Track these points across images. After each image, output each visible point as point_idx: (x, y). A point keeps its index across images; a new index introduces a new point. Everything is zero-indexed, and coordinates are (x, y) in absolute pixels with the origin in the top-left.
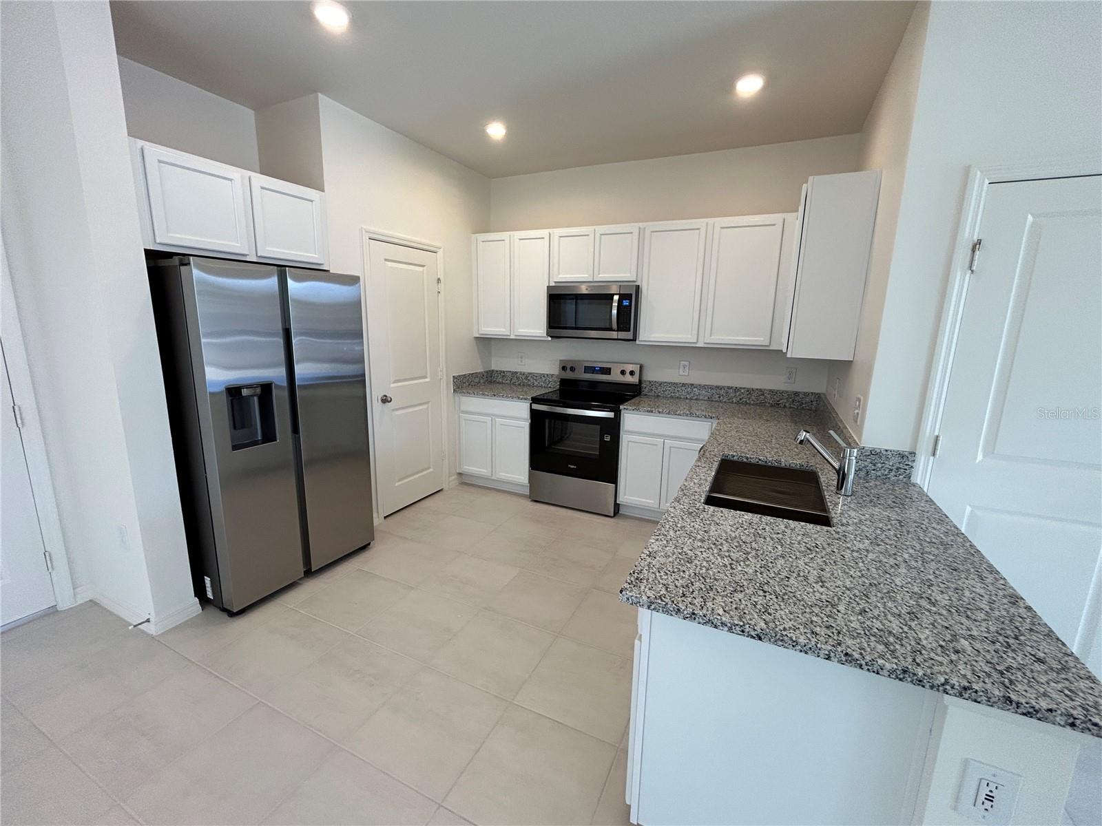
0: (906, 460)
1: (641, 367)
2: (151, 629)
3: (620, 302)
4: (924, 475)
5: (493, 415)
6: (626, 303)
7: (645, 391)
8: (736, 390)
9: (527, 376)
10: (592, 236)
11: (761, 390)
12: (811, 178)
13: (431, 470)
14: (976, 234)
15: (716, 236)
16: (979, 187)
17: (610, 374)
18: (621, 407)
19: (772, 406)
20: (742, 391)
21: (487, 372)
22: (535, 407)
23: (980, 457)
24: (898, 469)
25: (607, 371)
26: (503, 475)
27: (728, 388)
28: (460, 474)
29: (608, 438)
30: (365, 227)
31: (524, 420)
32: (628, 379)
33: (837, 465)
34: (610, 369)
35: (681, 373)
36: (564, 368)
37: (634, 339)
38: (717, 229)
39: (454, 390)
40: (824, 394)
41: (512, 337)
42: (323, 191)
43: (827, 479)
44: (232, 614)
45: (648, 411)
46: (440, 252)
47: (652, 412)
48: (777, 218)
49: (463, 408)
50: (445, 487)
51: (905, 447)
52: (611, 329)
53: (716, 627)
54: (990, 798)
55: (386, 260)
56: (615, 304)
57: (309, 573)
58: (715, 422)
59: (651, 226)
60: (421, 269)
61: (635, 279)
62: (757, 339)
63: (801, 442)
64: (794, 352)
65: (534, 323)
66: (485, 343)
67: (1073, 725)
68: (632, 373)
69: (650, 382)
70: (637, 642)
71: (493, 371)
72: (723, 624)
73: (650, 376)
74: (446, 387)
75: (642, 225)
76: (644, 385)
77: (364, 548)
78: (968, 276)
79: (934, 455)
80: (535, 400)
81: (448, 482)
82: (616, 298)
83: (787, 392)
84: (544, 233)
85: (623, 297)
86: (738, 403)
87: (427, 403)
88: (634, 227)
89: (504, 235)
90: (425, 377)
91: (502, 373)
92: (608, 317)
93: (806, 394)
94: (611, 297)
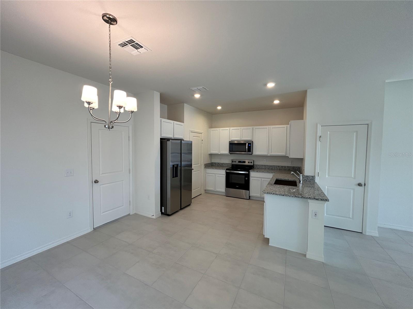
0: (313, 177)
1: (253, 161)
2: (154, 217)
3: (248, 145)
4: (317, 180)
5: (215, 174)
6: (250, 145)
7: (255, 167)
8: (279, 166)
9: (222, 164)
10: (240, 130)
11: (285, 166)
12: (291, 121)
13: (199, 188)
14: (320, 134)
15: (271, 130)
16: (319, 127)
17: (245, 163)
18: (250, 171)
19: (288, 170)
20: (280, 167)
21: (211, 163)
22: (227, 171)
23: (327, 176)
24: (312, 179)
25: (245, 162)
26: (218, 190)
28: (205, 190)
29: (247, 179)
30: (190, 130)
31: (224, 175)
32: (250, 164)
33: (299, 178)
34: (245, 161)
35: (264, 162)
36: (233, 162)
37: (252, 154)
38: (271, 128)
39: (205, 168)
40: (301, 167)
41: (219, 154)
42: (184, 123)
43: (298, 181)
44: (169, 215)
45: (257, 172)
46: (203, 133)
47: (258, 172)
48: (285, 126)
49: (207, 172)
50: (202, 193)
51: (313, 175)
52: (246, 152)
53: (277, 195)
54: (316, 215)
55: (193, 136)
56: (247, 146)
57: (181, 209)
58: (274, 174)
59: (255, 127)
60: (199, 138)
61: (251, 139)
62: (283, 154)
63: (292, 174)
64: (291, 157)
65: (225, 150)
66: (211, 155)
67: (321, 200)
68: (251, 162)
69: (256, 165)
70: (264, 203)
71: (213, 163)
72: (278, 194)
73: (256, 163)
74: (203, 166)
75: (253, 127)
76: (254, 166)
77: (189, 205)
78: (320, 142)
79: (318, 176)
80: (227, 169)
81: (203, 192)
82: (247, 144)
83: (291, 167)
84: (228, 128)
85: (249, 144)
86: (279, 170)
87: (199, 171)
88: (251, 127)
89: (218, 129)
90: (199, 164)
91: (215, 163)
92: (245, 148)
93: (296, 167)
94: (246, 144)
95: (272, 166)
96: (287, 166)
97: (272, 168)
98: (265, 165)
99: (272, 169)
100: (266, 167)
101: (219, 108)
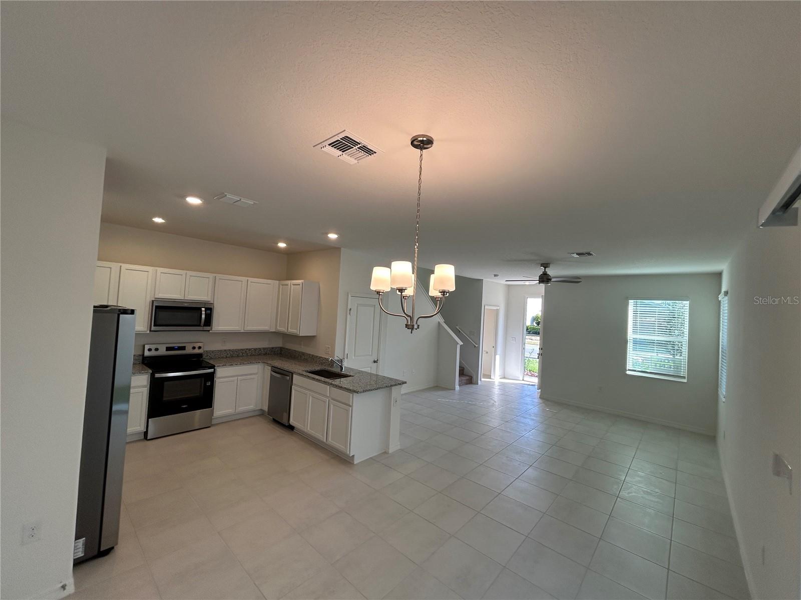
3: (205, 311)
6: (209, 312)
8: (250, 350)
10: (184, 275)
25: (183, 348)
27: (247, 349)
29: (209, 384)
32: (196, 351)
34: (185, 347)
36: (149, 350)
37: (210, 330)
38: (249, 282)
47: (232, 365)
52: (202, 325)
56: (203, 312)
59: (219, 276)
61: (211, 300)
68: (199, 348)
69: (207, 351)
73: (209, 348)
75: (214, 275)
82: (204, 309)
85: (207, 309)
88: (211, 276)
92: (199, 319)
93: (276, 348)
94: (200, 309)
95: (239, 350)
96: (264, 348)
97: (237, 353)
98: (225, 350)
99: (238, 356)
100: (228, 353)
101: (158, 220)
